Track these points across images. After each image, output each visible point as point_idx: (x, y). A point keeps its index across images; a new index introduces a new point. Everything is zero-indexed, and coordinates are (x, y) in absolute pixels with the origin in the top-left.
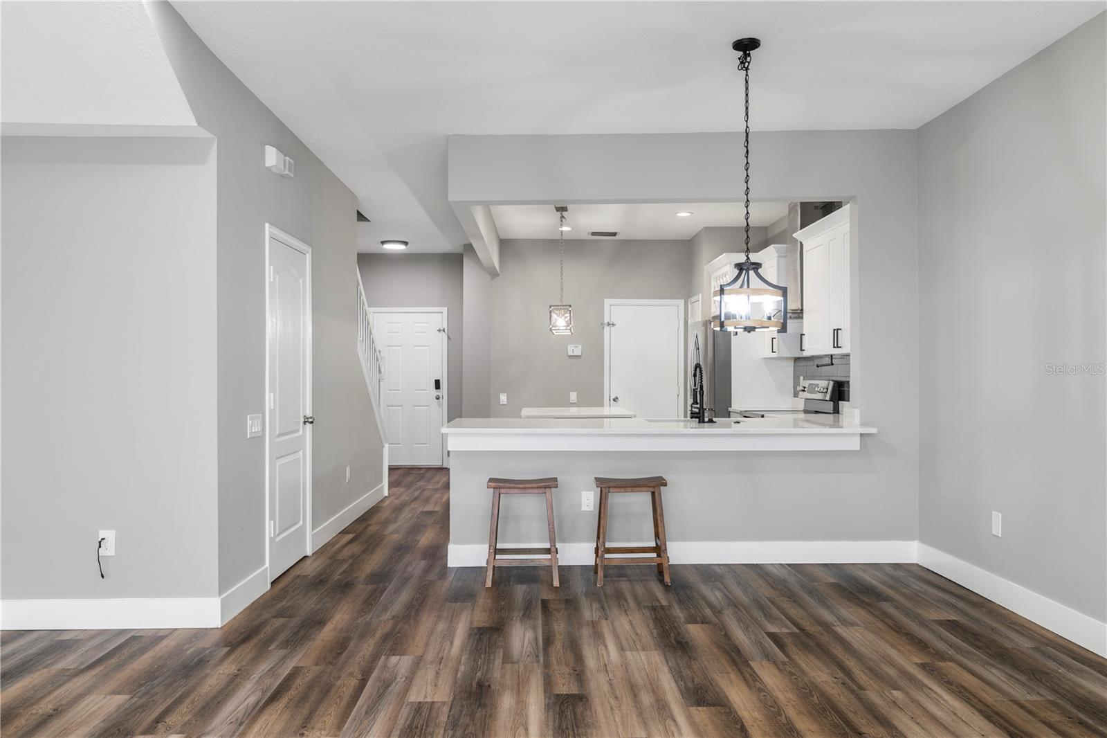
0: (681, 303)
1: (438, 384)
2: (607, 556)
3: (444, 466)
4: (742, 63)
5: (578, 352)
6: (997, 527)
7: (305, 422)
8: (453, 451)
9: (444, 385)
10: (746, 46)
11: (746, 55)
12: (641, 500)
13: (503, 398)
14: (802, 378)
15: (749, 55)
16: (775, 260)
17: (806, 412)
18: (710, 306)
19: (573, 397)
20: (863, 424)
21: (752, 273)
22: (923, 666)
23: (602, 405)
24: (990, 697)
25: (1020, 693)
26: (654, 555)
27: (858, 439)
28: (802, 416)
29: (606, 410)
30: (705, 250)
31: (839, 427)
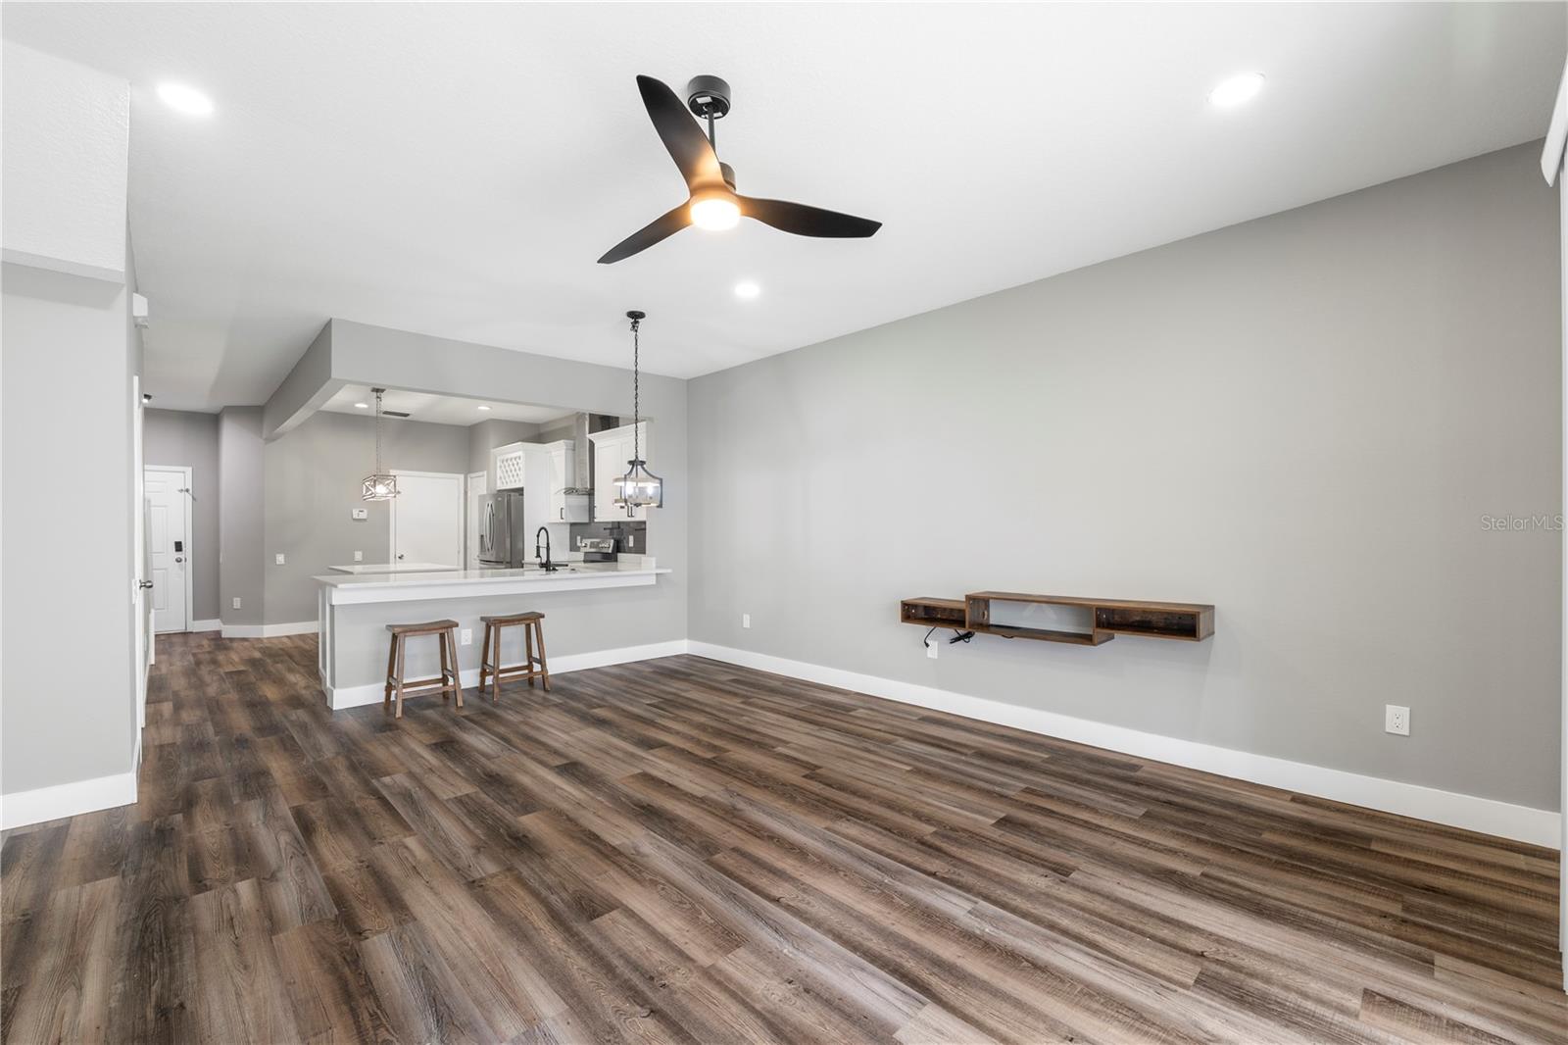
0: (462, 477)
1: (179, 547)
2: (501, 676)
3: (188, 630)
4: (634, 327)
5: (363, 515)
6: (747, 624)
7: (141, 587)
8: (340, 605)
9: (188, 547)
10: (636, 316)
11: (636, 322)
12: (519, 630)
13: (280, 559)
14: (579, 538)
15: (637, 322)
16: (563, 452)
17: (585, 561)
18: (496, 481)
19: (358, 556)
20: (657, 567)
21: (639, 467)
22: (743, 703)
23: (388, 562)
24: (786, 709)
25: (796, 705)
26: (526, 671)
27: (654, 577)
28: (583, 564)
29: (392, 567)
30: (492, 438)
31: (617, 571)
